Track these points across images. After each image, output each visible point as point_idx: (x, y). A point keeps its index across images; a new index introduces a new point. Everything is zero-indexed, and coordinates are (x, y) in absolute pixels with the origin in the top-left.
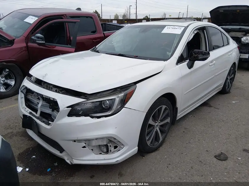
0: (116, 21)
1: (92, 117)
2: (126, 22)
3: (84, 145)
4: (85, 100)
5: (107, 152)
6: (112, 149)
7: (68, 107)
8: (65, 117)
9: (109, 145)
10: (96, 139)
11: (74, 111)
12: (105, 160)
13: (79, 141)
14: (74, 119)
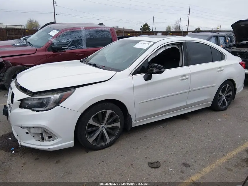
0: (161, 33)
1: (33, 110)
2: (171, 34)
3: (27, 131)
4: (30, 96)
5: (43, 140)
6: (46, 138)
7: (19, 101)
8: (18, 107)
9: (43, 134)
10: (33, 128)
11: (23, 104)
12: (40, 145)
13: (24, 127)
14: (23, 110)
